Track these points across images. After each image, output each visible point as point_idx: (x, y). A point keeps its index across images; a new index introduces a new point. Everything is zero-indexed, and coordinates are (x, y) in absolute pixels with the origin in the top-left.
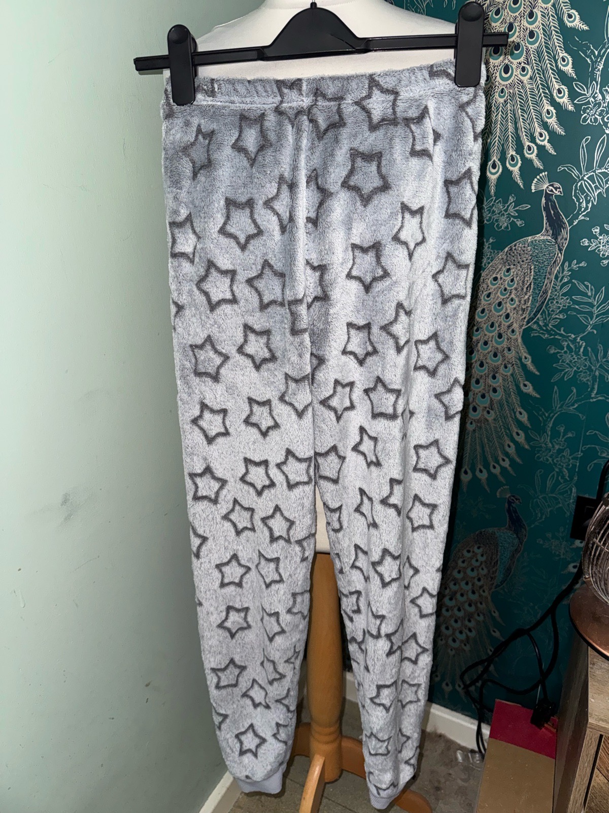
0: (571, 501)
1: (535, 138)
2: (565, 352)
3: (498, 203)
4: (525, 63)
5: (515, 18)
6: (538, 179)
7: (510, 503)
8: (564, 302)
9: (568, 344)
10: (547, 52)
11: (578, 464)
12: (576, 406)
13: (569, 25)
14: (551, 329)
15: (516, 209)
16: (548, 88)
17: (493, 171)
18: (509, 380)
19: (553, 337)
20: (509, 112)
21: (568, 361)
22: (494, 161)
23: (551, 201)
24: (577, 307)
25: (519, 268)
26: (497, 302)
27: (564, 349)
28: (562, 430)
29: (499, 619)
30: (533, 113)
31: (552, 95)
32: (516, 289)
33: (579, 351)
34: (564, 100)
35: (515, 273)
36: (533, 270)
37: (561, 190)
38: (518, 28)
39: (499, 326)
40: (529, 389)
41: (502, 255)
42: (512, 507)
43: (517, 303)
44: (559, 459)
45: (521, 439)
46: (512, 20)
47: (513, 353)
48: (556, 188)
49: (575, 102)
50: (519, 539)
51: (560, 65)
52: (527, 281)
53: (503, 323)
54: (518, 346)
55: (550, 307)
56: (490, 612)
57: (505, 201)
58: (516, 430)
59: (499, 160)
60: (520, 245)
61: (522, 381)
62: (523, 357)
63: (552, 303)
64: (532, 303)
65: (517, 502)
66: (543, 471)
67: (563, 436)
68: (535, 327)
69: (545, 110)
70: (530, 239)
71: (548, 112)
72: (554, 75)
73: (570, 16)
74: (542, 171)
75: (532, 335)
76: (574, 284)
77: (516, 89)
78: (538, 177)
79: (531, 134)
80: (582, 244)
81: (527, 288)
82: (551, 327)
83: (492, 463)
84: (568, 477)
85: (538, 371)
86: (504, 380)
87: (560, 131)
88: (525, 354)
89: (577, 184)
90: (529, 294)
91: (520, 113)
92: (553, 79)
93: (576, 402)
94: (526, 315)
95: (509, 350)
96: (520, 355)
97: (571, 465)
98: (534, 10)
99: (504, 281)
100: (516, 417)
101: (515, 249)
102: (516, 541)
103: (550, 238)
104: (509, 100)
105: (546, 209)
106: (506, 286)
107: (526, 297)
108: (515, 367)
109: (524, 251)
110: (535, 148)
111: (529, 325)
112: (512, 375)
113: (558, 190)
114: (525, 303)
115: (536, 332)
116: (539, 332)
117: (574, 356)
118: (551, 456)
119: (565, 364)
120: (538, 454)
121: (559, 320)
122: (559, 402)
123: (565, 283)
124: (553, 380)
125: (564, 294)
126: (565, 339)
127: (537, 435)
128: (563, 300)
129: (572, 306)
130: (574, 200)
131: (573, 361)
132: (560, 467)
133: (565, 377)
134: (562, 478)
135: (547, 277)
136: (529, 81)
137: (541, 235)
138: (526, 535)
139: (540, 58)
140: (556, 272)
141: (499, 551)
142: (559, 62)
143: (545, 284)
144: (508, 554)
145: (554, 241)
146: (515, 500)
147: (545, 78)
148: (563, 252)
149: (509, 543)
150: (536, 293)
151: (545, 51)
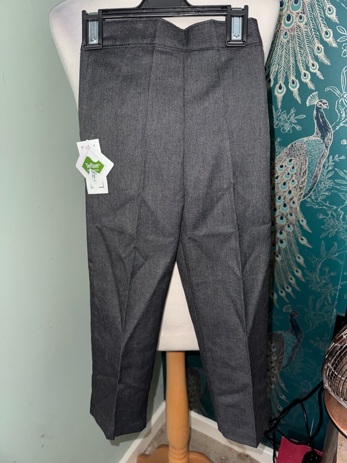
0: (333, 317)
1: (309, 67)
2: (330, 218)
3: (283, 114)
4: (302, 13)
6: (311, 97)
7: (292, 316)
8: (329, 184)
9: (332, 214)
10: (317, 4)
11: (338, 294)
12: (337, 255)
14: (320, 202)
15: (296, 118)
16: (319, 31)
17: (280, 91)
18: (291, 235)
19: (321, 207)
20: (291, 49)
21: (331, 224)
22: (280, 84)
23: (320, 113)
24: (338, 187)
25: (298, 159)
26: (283, 182)
27: (328, 216)
28: (327, 270)
29: (285, 389)
30: (308, 50)
31: (321, 36)
32: (296, 174)
33: (339, 218)
34: (330, 40)
35: (295, 163)
36: (307, 161)
37: (327, 105)
39: (284, 199)
40: (305, 242)
41: (286, 150)
42: (293, 318)
43: (297, 183)
44: (325, 289)
45: (299, 274)
47: (294, 216)
48: (324, 104)
49: (338, 41)
50: (298, 339)
51: (327, 14)
52: (304, 168)
53: (287, 197)
54: (297, 212)
55: (319, 187)
56: (279, 383)
57: (288, 113)
58: (296, 269)
59: (284, 83)
60: (299, 143)
61: (300, 236)
62: (301, 220)
64: (307, 184)
65: (297, 315)
66: (314, 297)
67: (328, 275)
68: (309, 200)
69: (316, 47)
70: (305, 139)
71: (318, 49)
72: (323, 21)
74: (313, 91)
75: (307, 205)
76: (336, 171)
77: (296, 32)
78: (311, 95)
79: (306, 64)
80: (342, 143)
81: (304, 173)
82: (320, 200)
83: (280, 290)
84: (331, 302)
85: (311, 230)
86: (288, 235)
87: (327, 62)
88: (302, 218)
89: (339, 101)
90: (304, 177)
91: (298, 50)
92: (322, 24)
93: (337, 252)
94: (303, 192)
95: (291, 215)
96: (299, 219)
97: (333, 294)
99: (288, 168)
100: (295, 259)
101: (295, 146)
102: (296, 341)
103: (319, 139)
104: (290, 41)
105: (317, 118)
106: (289, 172)
107: (303, 179)
108: (295, 227)
109: (301, 147)
110: (309, 74)
111: (305, 198)
112: (293, 232)
113: (325, 105)
114: (302, 184)
115: (310, 203)
116: (311, 204)
117: (336, 221)
118: (320, 287)
119: (329, 226)
120: (311, 286)
121: (325, 196)
122: (325, 252)
123: (329, 170)
124: (320, 237)
125: (329, 178)
126: (329, 209)
127: (310, 273)
128: (328, 182)
129: (335, 187)
130: (337, 112)
131: (335, 224)
132: (325, 294)
133: (330, 235)
134: (327, 302)
135: (317, 166)
136: (305, 26)
137: (313, 136)
138: (302, 337)
139: (312, 9)
140: (323, 163)
141: (284, 346)
142: (326, 12)
143: (316, 171)
144: (290, 348)
145: (322, 141)
146: (295, 314)
147: (316, 23)
148: (329, 149)
149: (291, 341)
150: (310, 177)
151: (316, 4)
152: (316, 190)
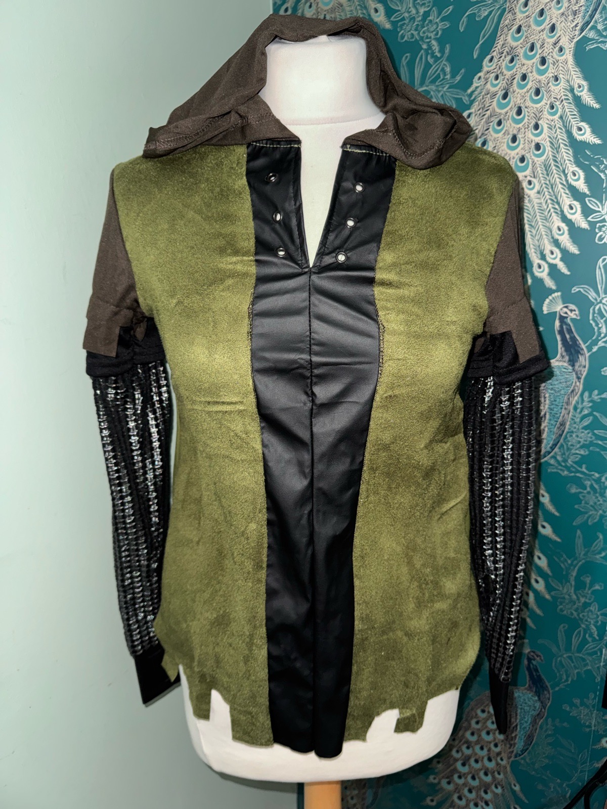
0: (602, 664)
1: (545, 255)
2: (589, 493)
4: (531, 177)
5: (519, 130)
6: (550, 300)
7: (529, 660)
8: (585, 436)
9: (592, 486)
10: (555, 165)
12: (603, 554)
13: (579, 138)
14: (572, 466)
16: (558, 203)
19: (573, 474)
21: (591, 503)
23: (566, 324)
24: (600, 442)
27: (585, 489)
28: (588, 580)
29: (521, 796)
30: (542, 230)
31: (562, 211)
33: (604, 492)
34: (577, 217)
36: (547, 399)
37: (577, 312)
38: (522, 140)
40: (548, 531)
42: (533, 665)
44: (585, 614)
45: (541, 586)
46: (515, 132)
48: (571, 311)
49: (589, 219)
50: (542, 703)
51: (570, 181)
52: (541, 410)
55: (569, 441)
56: (510, 784)
58: (534, 577)
61: (539, 521)
62: (540, 495)
63: (571, 436)
64: (548, 436)
65: (538, 659)
66: (567, 627)
68: (552, 462)
69: (556, 227)
71: (559, 229)
72: (565, 190)
73: (580, 129)
75: (549, 470)
76: (595, 417)
78: (550, 298)
79: (541, 251)
80: (603, 373)
81: (541, 418)
82: (571, 463)
84: (598, 635)
85: (558, 511)
87: (574, 249)
88: (542, 492)
89: (595, 308)
90: (543, 425)
91: (527, 229)
92: (563, 194)
93: (603, 550)
94: (542, 448)
96: (537, 492)
97: (600, 622)
98: (540, 122)
100: (533, 561)
102: (538, 705)
105: (561, 332)
107: (541, 428)
110: (546, 266)
111: (545, 459)
113: (574, 312)
115: (554, 467)
116: (557, 468)
117: (599, 498)
118: (576, 610)
119: (588, 506)
120: (561, 607)
121: (579, 456)
122: (583, 548)
123: (585, 415)
124: (574, 524)
125: (585, 428)
126: (588, 477)
127: (560, 585)
128: (583, 434)
129: (595, 442)
130: (592, 324)
131: (598, 503)
132: (586, 623)
133: (589, 521)
134: (589, 636)
135: (564, 407)
136: (536, 195)
137: (557, 361)
138: (549, 699)
139: (547, 171)
140: (574, 402)
141: (519, 714)
142: (569, 178)
143: (562, 415)
144: (529, 719)
145: (570, 368)
146: (535, 656)
147: (554, 192)
148: (582, 381)
149: (530, 706)
150: (552, 425)
151: (552, 165)
152: (563, 447)
